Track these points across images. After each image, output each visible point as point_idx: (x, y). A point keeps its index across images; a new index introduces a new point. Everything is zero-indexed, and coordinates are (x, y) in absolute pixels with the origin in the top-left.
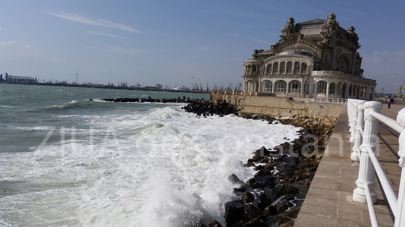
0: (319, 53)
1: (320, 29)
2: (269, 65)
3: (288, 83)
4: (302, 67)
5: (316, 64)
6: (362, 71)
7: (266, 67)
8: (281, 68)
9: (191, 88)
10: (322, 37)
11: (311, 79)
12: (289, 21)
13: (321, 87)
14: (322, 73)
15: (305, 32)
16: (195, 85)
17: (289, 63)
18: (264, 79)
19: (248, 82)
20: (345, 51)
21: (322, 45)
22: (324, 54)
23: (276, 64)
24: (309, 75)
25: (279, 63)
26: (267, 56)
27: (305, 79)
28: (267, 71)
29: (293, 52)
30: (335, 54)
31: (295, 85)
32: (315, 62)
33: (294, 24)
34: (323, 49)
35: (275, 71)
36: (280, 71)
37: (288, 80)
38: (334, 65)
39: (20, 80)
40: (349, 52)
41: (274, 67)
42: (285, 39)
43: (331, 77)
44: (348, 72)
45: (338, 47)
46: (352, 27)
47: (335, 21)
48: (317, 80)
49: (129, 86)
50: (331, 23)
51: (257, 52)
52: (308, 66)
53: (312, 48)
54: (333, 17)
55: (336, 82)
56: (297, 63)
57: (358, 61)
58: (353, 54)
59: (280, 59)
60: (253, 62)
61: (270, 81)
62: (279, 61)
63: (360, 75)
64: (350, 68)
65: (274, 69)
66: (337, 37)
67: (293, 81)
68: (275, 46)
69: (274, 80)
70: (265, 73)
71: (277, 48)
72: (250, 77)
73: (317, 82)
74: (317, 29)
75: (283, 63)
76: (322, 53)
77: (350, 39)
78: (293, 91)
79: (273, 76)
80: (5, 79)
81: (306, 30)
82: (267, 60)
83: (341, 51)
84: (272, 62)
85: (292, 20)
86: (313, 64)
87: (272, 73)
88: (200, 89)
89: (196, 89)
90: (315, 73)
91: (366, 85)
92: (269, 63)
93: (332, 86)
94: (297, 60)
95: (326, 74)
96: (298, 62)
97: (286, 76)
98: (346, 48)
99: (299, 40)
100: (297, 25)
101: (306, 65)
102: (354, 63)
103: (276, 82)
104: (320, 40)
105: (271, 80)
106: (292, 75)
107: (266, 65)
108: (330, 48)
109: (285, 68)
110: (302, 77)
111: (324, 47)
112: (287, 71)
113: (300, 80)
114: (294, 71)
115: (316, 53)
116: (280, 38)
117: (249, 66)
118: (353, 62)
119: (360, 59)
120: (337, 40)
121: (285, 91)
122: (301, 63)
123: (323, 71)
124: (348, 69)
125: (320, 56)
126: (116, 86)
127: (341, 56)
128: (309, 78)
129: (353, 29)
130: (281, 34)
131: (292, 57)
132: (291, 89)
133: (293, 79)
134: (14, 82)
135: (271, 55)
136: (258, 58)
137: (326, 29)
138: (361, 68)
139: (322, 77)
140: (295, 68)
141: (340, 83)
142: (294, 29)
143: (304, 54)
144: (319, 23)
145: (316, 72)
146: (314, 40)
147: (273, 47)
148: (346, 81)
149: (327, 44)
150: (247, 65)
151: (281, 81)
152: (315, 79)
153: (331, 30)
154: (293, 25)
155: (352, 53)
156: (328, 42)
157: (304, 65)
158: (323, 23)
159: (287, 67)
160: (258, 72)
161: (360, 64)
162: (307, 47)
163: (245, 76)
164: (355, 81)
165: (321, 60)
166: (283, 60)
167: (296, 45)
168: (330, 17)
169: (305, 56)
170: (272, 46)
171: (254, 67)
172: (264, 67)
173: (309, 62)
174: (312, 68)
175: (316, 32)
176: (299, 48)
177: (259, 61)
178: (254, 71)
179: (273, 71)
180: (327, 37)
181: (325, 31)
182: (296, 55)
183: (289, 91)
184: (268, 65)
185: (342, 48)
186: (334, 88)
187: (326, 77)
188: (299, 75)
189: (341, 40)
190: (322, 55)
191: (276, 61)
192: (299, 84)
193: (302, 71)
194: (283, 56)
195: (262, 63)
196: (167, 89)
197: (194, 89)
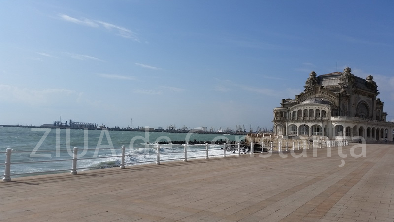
0: (337, 101)
1: (339, 80)
2: (294, 112)
3: (310, 127)
4: (322, 114)
5: (334, 111)
6: (385, 114)
7: (292, 113)
8: (304, 114)
9: (235, 130)
10: (340, 87)
11: (330, 124)
12: (312, 74)
13: (339, 129)
14: (338, 118)
15: (326, 84)
16: (238, 127)
17: (311, 110)
18: (290, 124)
19: (277, 126)
20: (363, 98)
21: (338, 95)
22: (341, 102)
23: (300, 111)
24: (328, 121)
25: (303, 111)
26: (293, 104)
27: (325, 124)
28: (293, 117)
29: (313, 101)
30: (353, 101)
31: (317, 129)
32: (333, 110)
33: (317, 77)
34: (340, 98)
35: (299, 116)
36: (304, 117)
37: (310, 125)
38: (353, 110)
39: (81, 126)
40: (369, 99)
41: (298, 114)
42: (309, 90)
43: (346, 122)
44: (369, 117)
45: (356, 95)
46: (371, 77)
47: (350, 74)
48: (335, 125)
49: (176, 129)
50: (347, 75)
51: (284, 100)
52: (327, 113)
53: (331, 97)
54: (349, 70)
55: (351, 126)
56: (317, 110)
57: (380, 106)
58: (373, 100)
59: (303, 107)
60: (280, 110)
61: (295, 125)
62: (303, 108)
63: (383, 118)
64: (371, 113)
65: (298, 115)
66: (353, 87)
67: (315, 125)
68: (299, 96)
69: (298, 125)
70: (291, 119)
71: (301, 97)
72: (279, 122)
73: (335, 126)
74: (336, 81)
75: (306, 110)
76: (340, 101)
77: (370, 87)
78: (315, 134)
79: (298, 121)
80: (69, 125)
81: (327, 82)
82: (293, 108)
83: (359, 98)
84: (297, 110)
85: (314, 74)
86: (331, 111)
87: (296, 119)
88: (243, 131)
90: (333, 119)
92: (294, 110)
93: (348, 129)
94: (317, 108)
95: (341, 120)
96: (319, 110)
97: (309, 121)
98: (364, 95)
99: (319, 90)
100: (319, 77)
101: (325, 112)
102: (375, 108)
103: (300, 126)
104: (340, 90)
105: (296, 124)
106: (314, 120)
107: (292, 112)
108: (348, 97)
109: (307, 115)
110: (322, 121)
111: (340, 96)
112: (310, 117)
113: (321, 125)
114: (316, 117)
115: (334, 101)
116: (305, 89)
117: (277, 113)
118: (373, 106)
119: (382, 104)
120: (353, 89)
121: (309, 134)
122: (321, 111)
123: (339, 117)
124: (368, 113)
125: (337, 104)
126: (165, 129)
127: (361, 102)
128: (328, 123)
129: (371, 78)
130: (305, 85)
131: (313, 105)
132: (314, 132)
133: (314, 124)
134: (76, 127)
135: (296, 103)
136: (285, 106)
137: (343, 81)
138: (384, 112)
139: (339, 122)
140: (316, 114)
141: (355, 127)
142: (316, 81)
143: (323, 102)
144: (337, 75)
145: (333, 117)
146: (332, 90)
147: (297, 97)
148: (363, 125)
149: (344, 93)
150: (275, 112)
151: (305, 125)
152: (333, 124)
153: (347, 82)
154: (315, 78)
155: (371, 99)
156: (345, 91)
157: (324, 112)
158: (341, 75)
159: (310, 113)
160: (285, 117)
161: (382, 108)
162: (326, 97)
163: (275, 121)
165: (339, 107)
166: (305, 108)
167: (317, 95)
168: (346, 70)
169: (324, 105)
170: (296, 96)
171: (281, 113)
172: (290, 114)
173: (327, 109)
174: (331, 114)
175: (335, 83)
176: (319, 97)
177: (286, 108)
178: (282, 116)
179: (298, 117)
180: (344, 87)
181: (342, 82)
182: (316, 104)
183: (312, 134)
184: (293, 112)
185: (360, 96)
186: (349, 131)
187: (342, 122)
188: (320, 120)
189: (358, 89)
190: (340, 103)
191: (300, 109)
192: (320, 128)
193: (322, 117)
194: (305, 105)
195: (288, 110)
196: (212, 131)
197: (238, 131)
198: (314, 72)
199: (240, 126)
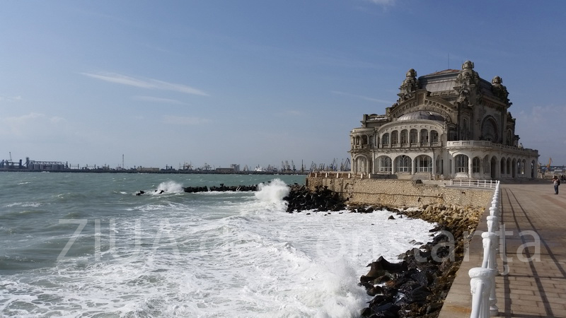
0: (454, 116)
1: (454, 83)
2: (386, 135)
3: (413, 159)
4: (431, 136)
5: (451, 132)
6: (517, 137)
7: (381, 137)
8: (402, 138)
9: (280, 168)
10: (457, 93)
11: (445, 153)
12: (409, 74)
13: (461, 163)
14: (460, 144)
15: (432, 88)
16: (285, 163)
17: (413, 132)
18: (380, 155)
19: (357, 159)
20: (490, 111)
21: (457, 105)
22: (461, 117)
23: (395, 133)
24: (442, 148)
25: (399, 132)
26: (381, 123)
27: (437, 152)
28: (383, 143)
29: (417, 116)
30: (477, 117)
31: (424, 162)
32: (450, 129)
33: (417, 78)
34: (459, 110)
35: (394, 142)
36: (402, 143)
37: (413, 155)
38: (478, 132)
40: (497, 112)
41: (392, 138)
42: (405, 99)
43: (473, 150)
44: (497, 140)
45: (480, 107)
46: (498, 78)
47: (473, 71)
48: (454, 154)
49: (194, 169)
50: (467, 74)
51: (367, 117)
52: (439, 135)
53: (443, 110)
54: (470, 66)
55: (481, 155)
56: (423, 131)
57: (511, 124)
58: (503, 114)
59: (399, 126)
60: (362, 132)
61: (387, 157)
62: (399, 129)
63: (515, 144)
64: (500, 135)
65: (392, 141)
66: (477, 93)
67: (420, 156)
68: (391, 109)
69: (393, 156)
70: (381, 146)
71: (395, 111)
72: (360, 152)
73: (454, 155)
74: (449, 83)
75: (404, 132)
76: (459, 116)
77: (498, 95)
78: (421, 170)
79: (391, 150)
81: (434, 85)
82: (382, 129)
83: (485, 111)
84: (390, 131)
85: (413, 73)
86: (446, 132)
87: (389, 146)
88: (292, 168)
89: (286, 168)
90: (450, 144)
91: (524, 158)
92: (385, 132)
93: (476, 162)
94: (424, 127)
95: (466, 145)
96: (425, 130)
97: (410, 149)
98: (491, 106)
99: (425, 98)
100: (420, 79)
101: (437, 134)
102: (505, 128)
103: (397, 158)
104: (455, 98)
105: (389, 155)
106: (418, 147)
107: (381, 135)
108: (469, 108)
109: (408, 138)
110: (433, 150)
111: (460, 108)
112: (411, 142)
113: (431, 154)
114: (421, 143)
115: (449, 116)
116: (398, 98)
117: (358, 137)
118: (502, 126)
119: (513, 122)
120: (478, 97)
121: (411, 171)
122: (429, 131)
123: (461, 142)
124: (497, 136)
125: (455, 120)
126: (177, 169)
127: (486, 117)
128: (442, 152)
129: (499, 80)
130: (399, 92)
131: (417, 122)
132: (419, 168)
133: (420, 154)
135: (387, 121)
136: (370, 125)
137: (461, 82)
138: (516, 134)
139: (461, 149)
140: (422, 138)
141: (486, 157)
142: (416, 85)
143: (432, 118)
144: (452, 74)
145: (452, 142)
146: (445, 98)
147: (389, 111)
148: (496, 154)
149: (465, 103)
150: (354, 135)
151: (403, 156)
152: (451, 152)
153: (468, 84)
154: (415, 79)
155: (500, 113)
156: (466, 100)
157: (435, 134)
158: (457, 75)
159: (411, 137)
160: (371, 145)
161: (513, 128)
162: (436, 109)
163: (353, 151)
164: (508, 153)
165: (457, 126)
166: (403, 128)
167: (421, 106)
168: (466, 66)
169: (435, 122)
170: (387, 109)
171: (364, 138)
172: (379, 138)
173: (440, 129)
174: (446, 137)
175: (448, 87)
176: (425, 110)
177: (371, 129)
178: (365, 143)
179: (392, 143)
180: (464, 94)
181: (461, 85)
182: (421, 120)
183: (416, 170)
184: (384, 135)
185: (486, 108)
186: (478, 165)
187: (467, 149)
188: (428, 147)
189: (484, 97)
190: (459, 119)
191: (394, 129)
192: (429, 160)
193: (431, 142)
194: (403, 123)
195: (376, 132)
196: (246, 170)
197: (285, 170)
198: (413, 70)
199: (287, 162)
